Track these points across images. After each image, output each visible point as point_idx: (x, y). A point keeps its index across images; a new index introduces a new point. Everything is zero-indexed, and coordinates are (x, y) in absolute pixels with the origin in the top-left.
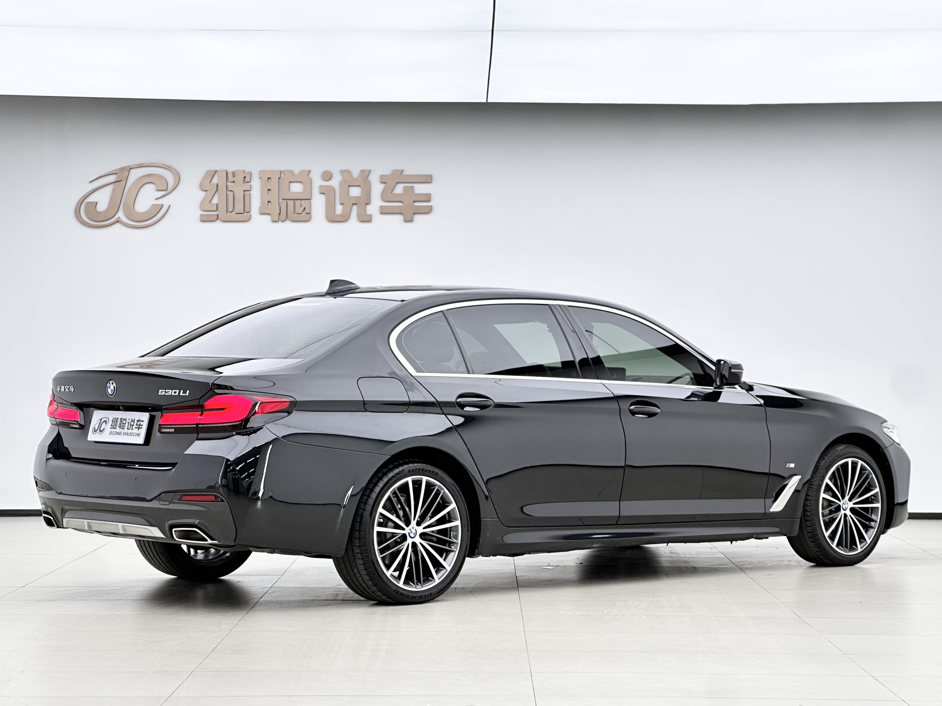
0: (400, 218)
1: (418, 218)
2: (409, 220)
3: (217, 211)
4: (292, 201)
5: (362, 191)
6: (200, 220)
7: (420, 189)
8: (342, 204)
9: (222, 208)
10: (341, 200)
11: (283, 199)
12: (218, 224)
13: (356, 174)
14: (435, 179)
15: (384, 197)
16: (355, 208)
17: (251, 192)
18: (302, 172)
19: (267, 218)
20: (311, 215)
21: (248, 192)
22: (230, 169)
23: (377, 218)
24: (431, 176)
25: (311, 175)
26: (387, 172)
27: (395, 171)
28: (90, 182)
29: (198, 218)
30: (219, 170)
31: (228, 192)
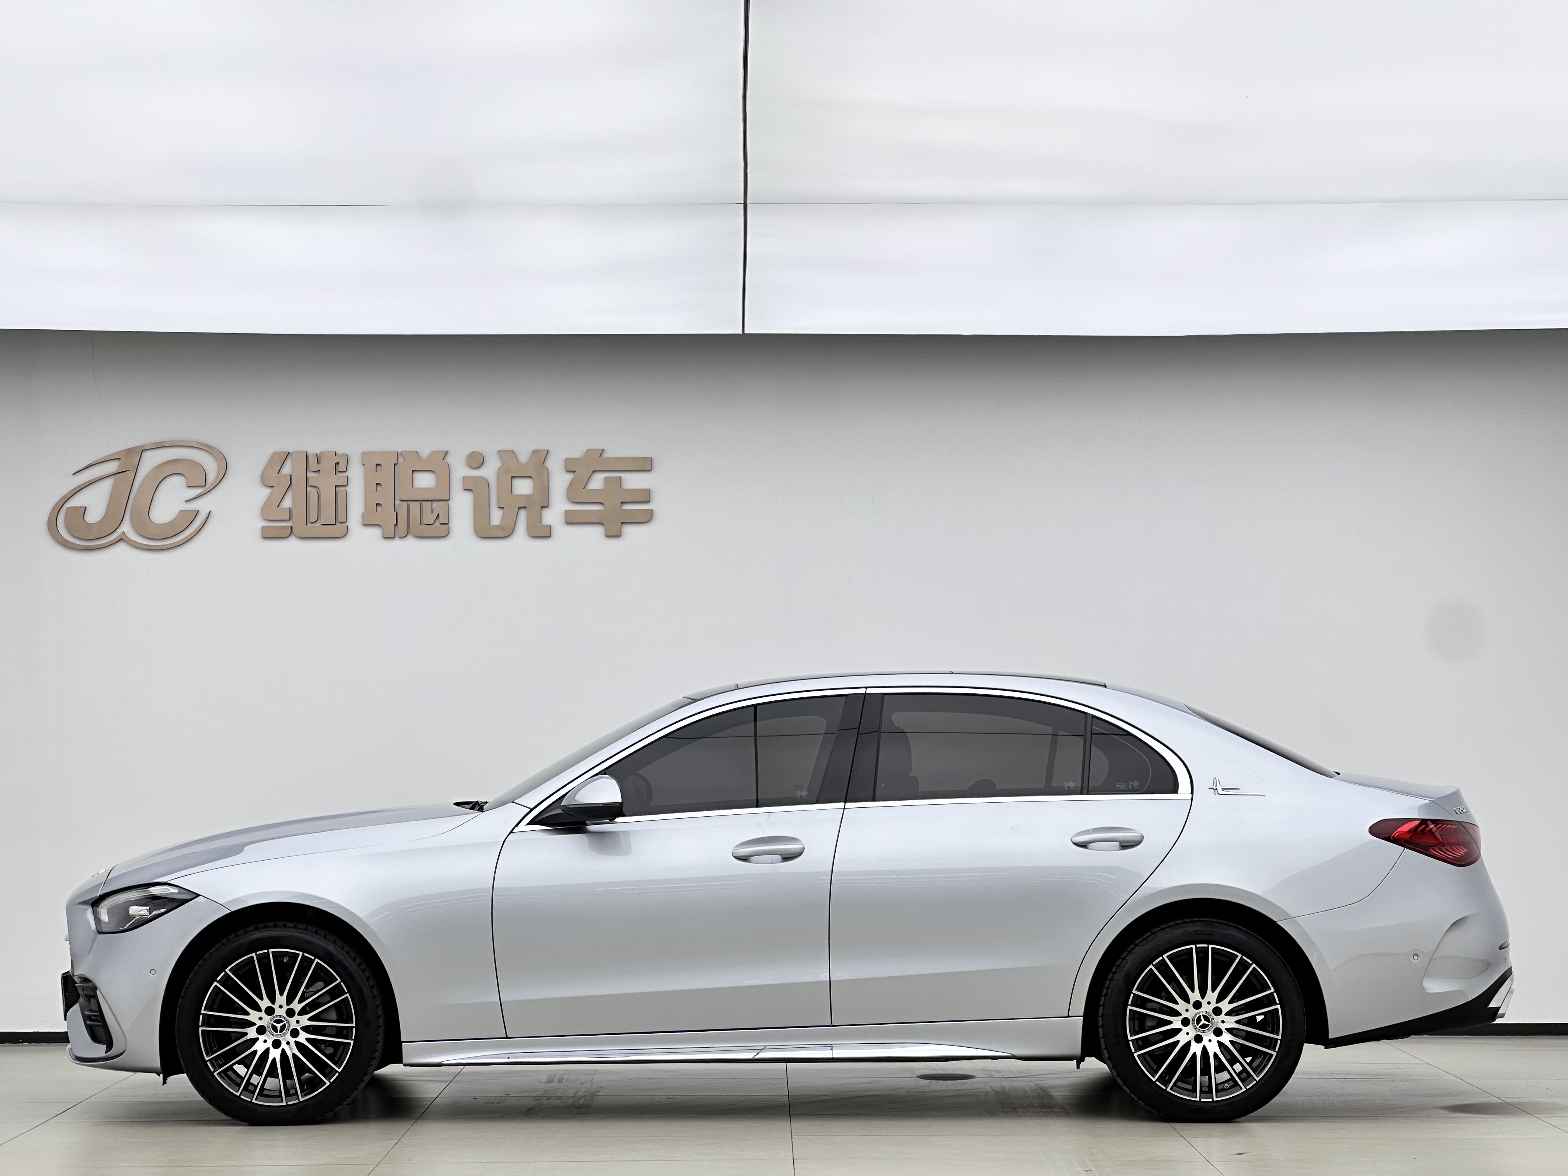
0: (598, 531)
1: (628, 530)
6: (261, 536)
7: (633, 481)
12: (293, 543)
13: (524, 457)
14: (656, 464)
19: (376, 532)
22: (314, 449)
23: (561, 531)
25: (449, 459)
26: (577, 452)
28: (73, 474)
29: (258, 533)
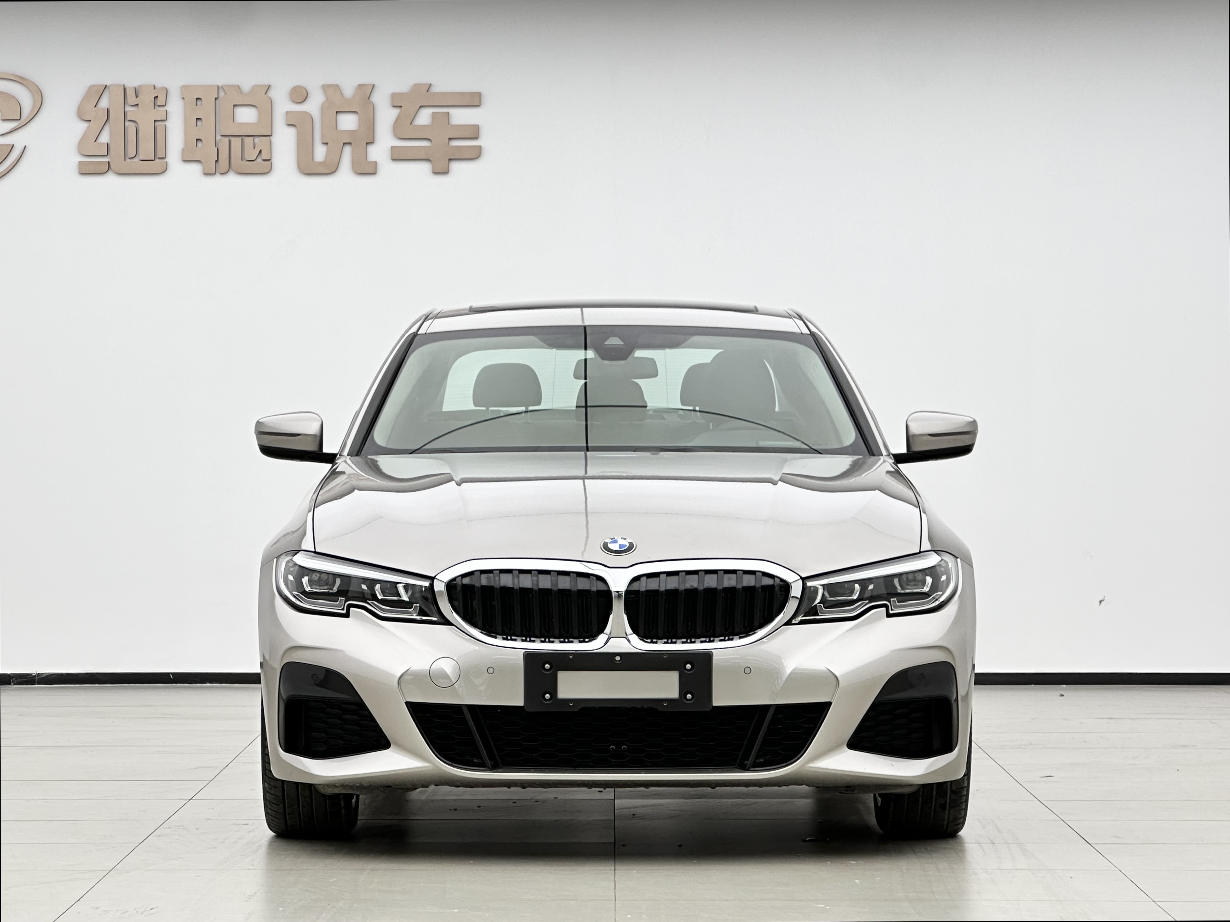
0: (425, 168)
1: (456, 166)
2: (441, 171)
3: (108, 156)
4: (240, 139)
5: (360, 120)
6: (78, 172)
7: (461, 117)
8: (327, 144)
9: (118, 149)
10: (323, 136)
11: (222, 136)
12: (111, 179)
13: (349, 91)
14: (487, 100)
15: (398, 131)
16: (347, 150)
17: (167, 123)
18: (255, 88)
19: (196, 168)
20: (271, 162)
21: (163, 123)
22: (131, 83)
23: (387, 167)
24: (479, 95)
25: (271, 93)
26: (403, 86)
27: (416, 87)
29: (75, 169)
30: (111, 85)
31: (127, 123)
